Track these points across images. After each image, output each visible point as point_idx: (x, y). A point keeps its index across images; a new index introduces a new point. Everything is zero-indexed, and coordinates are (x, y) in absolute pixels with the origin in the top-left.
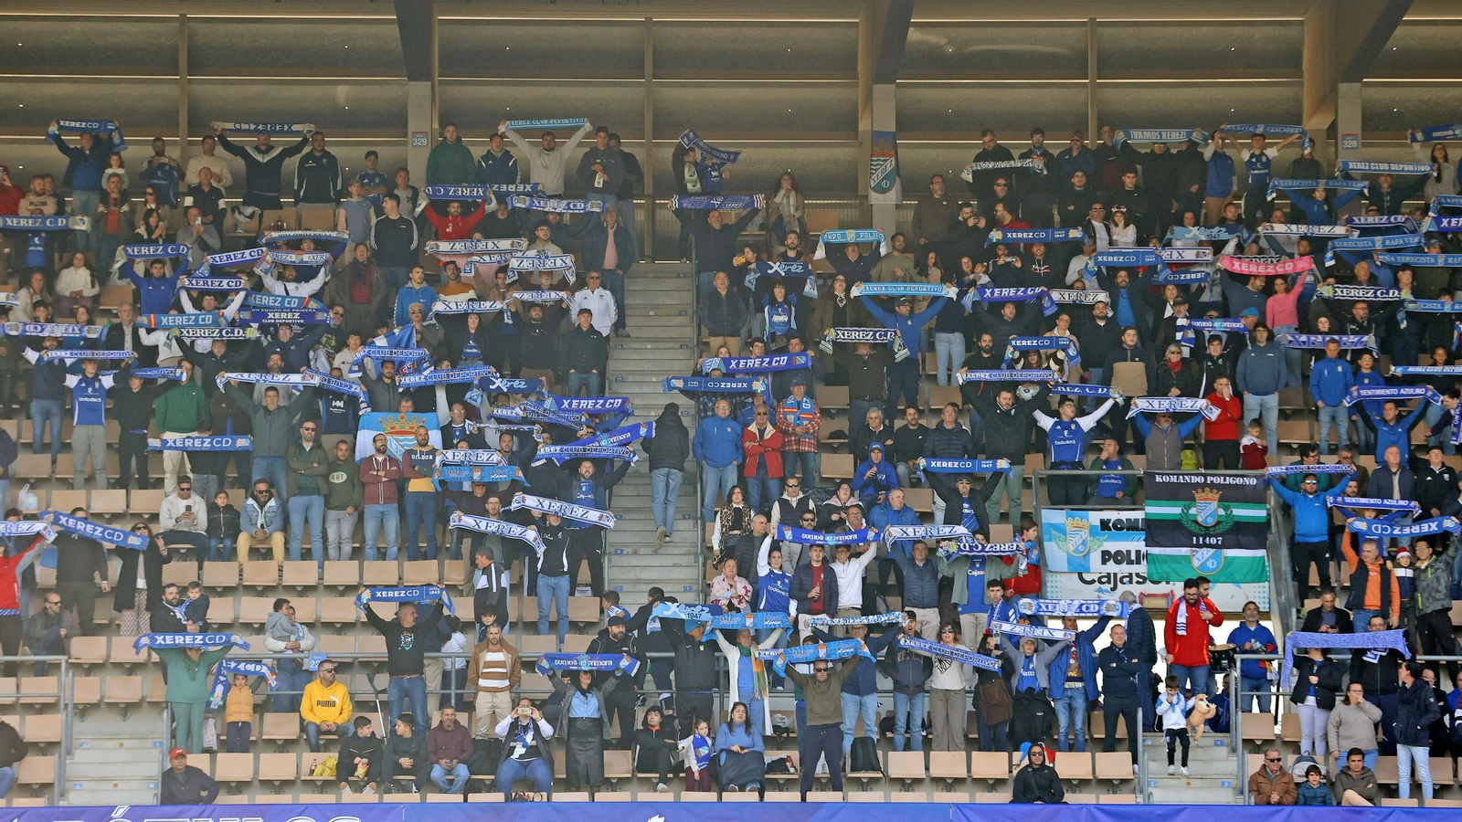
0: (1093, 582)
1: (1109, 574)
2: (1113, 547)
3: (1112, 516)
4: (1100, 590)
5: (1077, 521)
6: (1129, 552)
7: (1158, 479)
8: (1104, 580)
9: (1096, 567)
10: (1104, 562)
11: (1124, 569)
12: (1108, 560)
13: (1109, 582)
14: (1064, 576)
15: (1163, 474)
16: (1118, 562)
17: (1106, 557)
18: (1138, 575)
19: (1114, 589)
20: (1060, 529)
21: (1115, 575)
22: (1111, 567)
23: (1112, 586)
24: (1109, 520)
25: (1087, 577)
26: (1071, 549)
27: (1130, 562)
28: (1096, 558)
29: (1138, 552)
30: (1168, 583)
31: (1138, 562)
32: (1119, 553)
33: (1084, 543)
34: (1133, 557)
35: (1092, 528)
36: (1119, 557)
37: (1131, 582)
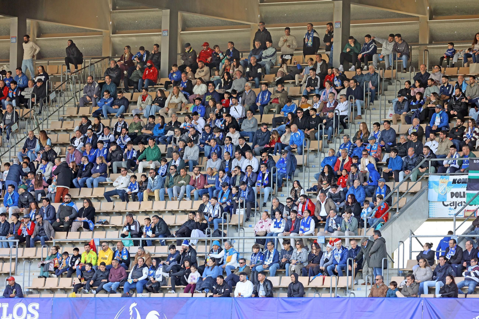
0: (448, 205)
1: (454, 202)
2: (455, 190)
3: (457, 177)
4: (450, 209)
5: (444, 180)
6: (460, 193)
7: (475, 162)
8: (452, 204)
9: (449, 200)
10: (452, 197)
11: (459, 200)
12: (453, 196)
13: (453, 205)
14: (437, 203)
15: (477, 159)
16: (457, 197)
17: (452, 195)
18: (464, 202)
19: (455, 208)
20: (437, 183)
21: (456, 202)
22: (455, 199)
23: (454, 207)
24: (456, 179)
25: (446, 203)
26: (440, 192)
27: (461, 197)
28: (449, 195)
29: (464, 193)
30: (475, 205)
31: (464, 197)
32: (457, 193)
33: (445, 189)
34: (462, 195)
35: (449, 182)
36: (457, 195)
37: (462, 205)
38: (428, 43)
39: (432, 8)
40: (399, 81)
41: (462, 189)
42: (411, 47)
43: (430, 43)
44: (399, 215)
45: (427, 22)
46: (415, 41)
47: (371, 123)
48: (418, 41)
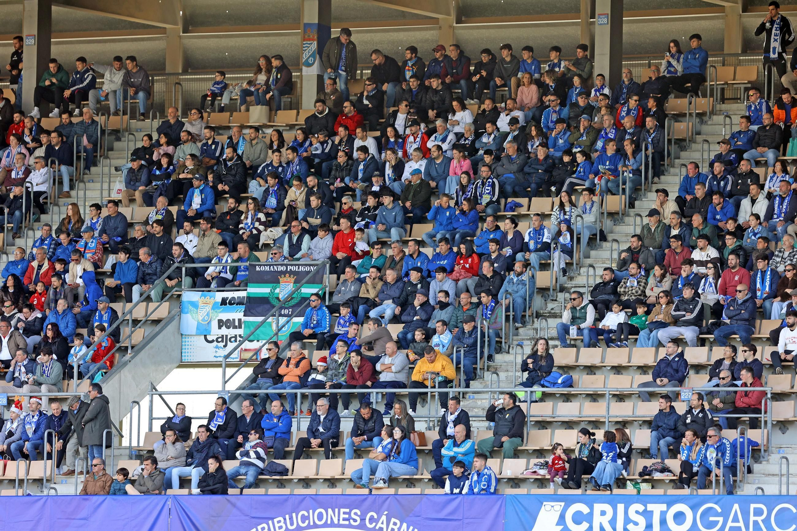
0: (213, 341)
1: (223, 336)
2: (225, 316)
3: (229, 295)
4: (217, 347)
5: (207, 299)
6: (234, 320)
7: (258, 269)
8: (220, 340)
9: (216, 332)
10: (220, 327)
11: (231, 332)
12: (222, 326)
13: (222, 341)
14: (195, 337)
15: (261, 265)
16: (228, 327)
17: (221, 324)
18: (240, 336)
19: (225, 346)
20: (195, 305)
21: (227, 336)
22: (224, 331)
23: (224, 344)
24: (227, 298)
25: (210, 338)
26: (201, 318)
27: (235, 327)
28: (215, 324)
29: (240, 320)
30: (258, 341)
31: (240, 327)
32: (228, 320)
33: (208, 314)
34: (237, 324)
35: (216, 303)
36: (228, 324)
37: (236, 341)
38: (180, 72)
39: (188, 13)
40: (133, 134)
41: (237, 314)
42: (153, 78)
43: (185, 72)
44: (132, 358)
45: (180, 37)
46: (159, 67)
47: (87, 204)
48: (164, 69)
